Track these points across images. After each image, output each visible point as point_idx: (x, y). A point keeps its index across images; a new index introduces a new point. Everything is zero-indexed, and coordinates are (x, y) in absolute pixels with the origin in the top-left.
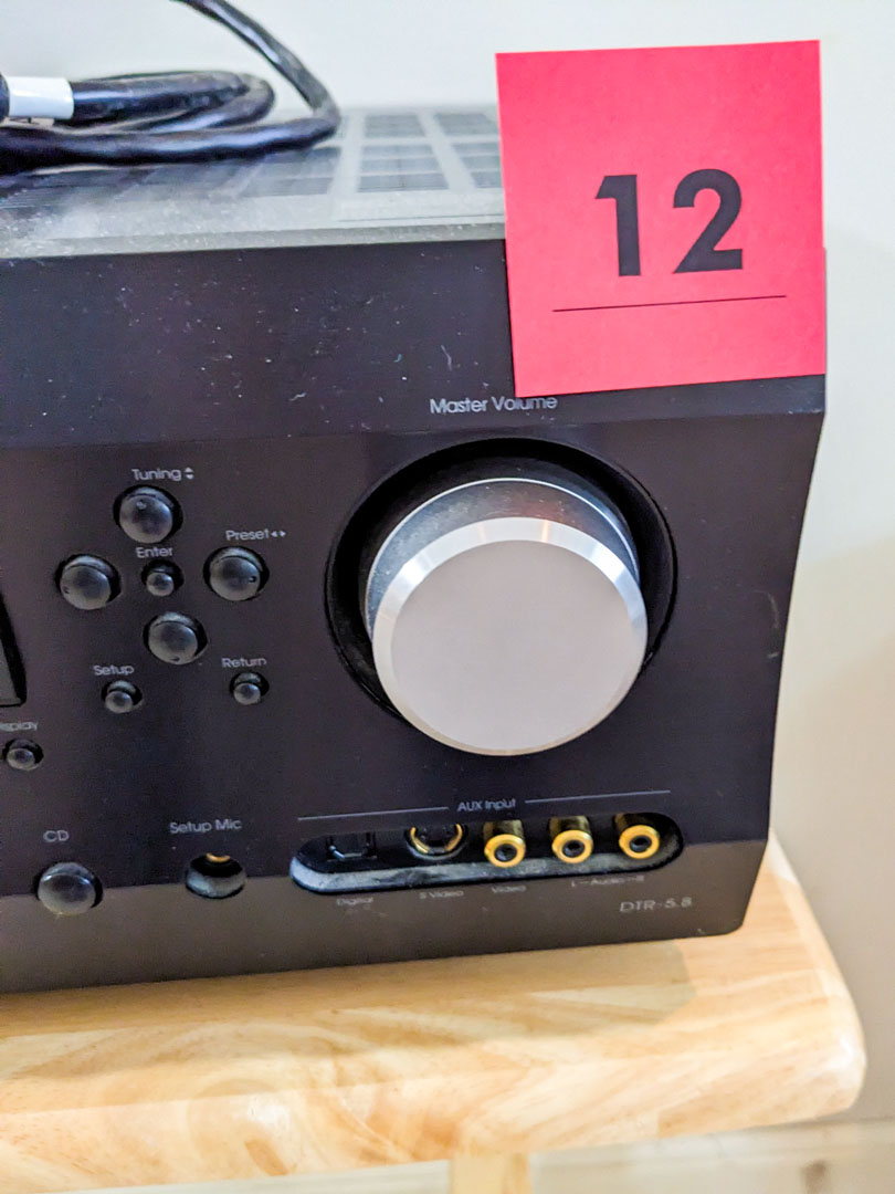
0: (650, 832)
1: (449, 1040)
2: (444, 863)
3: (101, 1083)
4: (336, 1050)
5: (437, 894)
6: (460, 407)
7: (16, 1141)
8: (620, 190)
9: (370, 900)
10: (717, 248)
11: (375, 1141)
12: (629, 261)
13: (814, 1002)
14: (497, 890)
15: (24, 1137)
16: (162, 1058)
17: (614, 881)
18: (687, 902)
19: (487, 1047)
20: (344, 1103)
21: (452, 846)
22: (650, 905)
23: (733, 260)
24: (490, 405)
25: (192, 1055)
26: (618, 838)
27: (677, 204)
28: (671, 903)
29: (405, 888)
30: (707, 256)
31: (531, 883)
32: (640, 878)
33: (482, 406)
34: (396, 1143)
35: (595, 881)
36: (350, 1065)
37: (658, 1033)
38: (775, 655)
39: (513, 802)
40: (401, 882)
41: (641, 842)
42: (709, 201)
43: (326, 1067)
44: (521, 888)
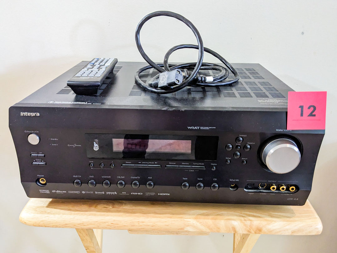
0: (294, 187)
1: (259, 217)
2: (263, 190)
3: (210, 217)
4: (243, 217)
5: (262, 194)
6: (280, 130)
7: (200, 223)
8: (301, 107)
9: (253, 193)
10: (313, 114)
11: (250, 229)
12: (302, 115)
13: (315, 218)
14: (271, 194)
15: (201, 223)
16: (218, 215)
17: (288, 194)
18: (297, 199)
19: (265, 218)
20: (246, 223)
21: (265, 187)
22: (292, 199)
23: (315, 115)
24: (283, 130)
25: (222, 215)
26: (289, 188)
27: (308, 109)
28: (295, 199)
29: (258, 192)
30: (311, 115)
31: (276, 194)
32: (292, 194)
33: (282, 130)
34: (253, 230)
35: (285, 194)
36: (246, 218)
37: (291, 219)
38: (315, 164)
39: (276, 181)
40: (257, 191)
41: (293, 189)
42: (312, 109)
43: (242, 218)
44: (274, 194)
